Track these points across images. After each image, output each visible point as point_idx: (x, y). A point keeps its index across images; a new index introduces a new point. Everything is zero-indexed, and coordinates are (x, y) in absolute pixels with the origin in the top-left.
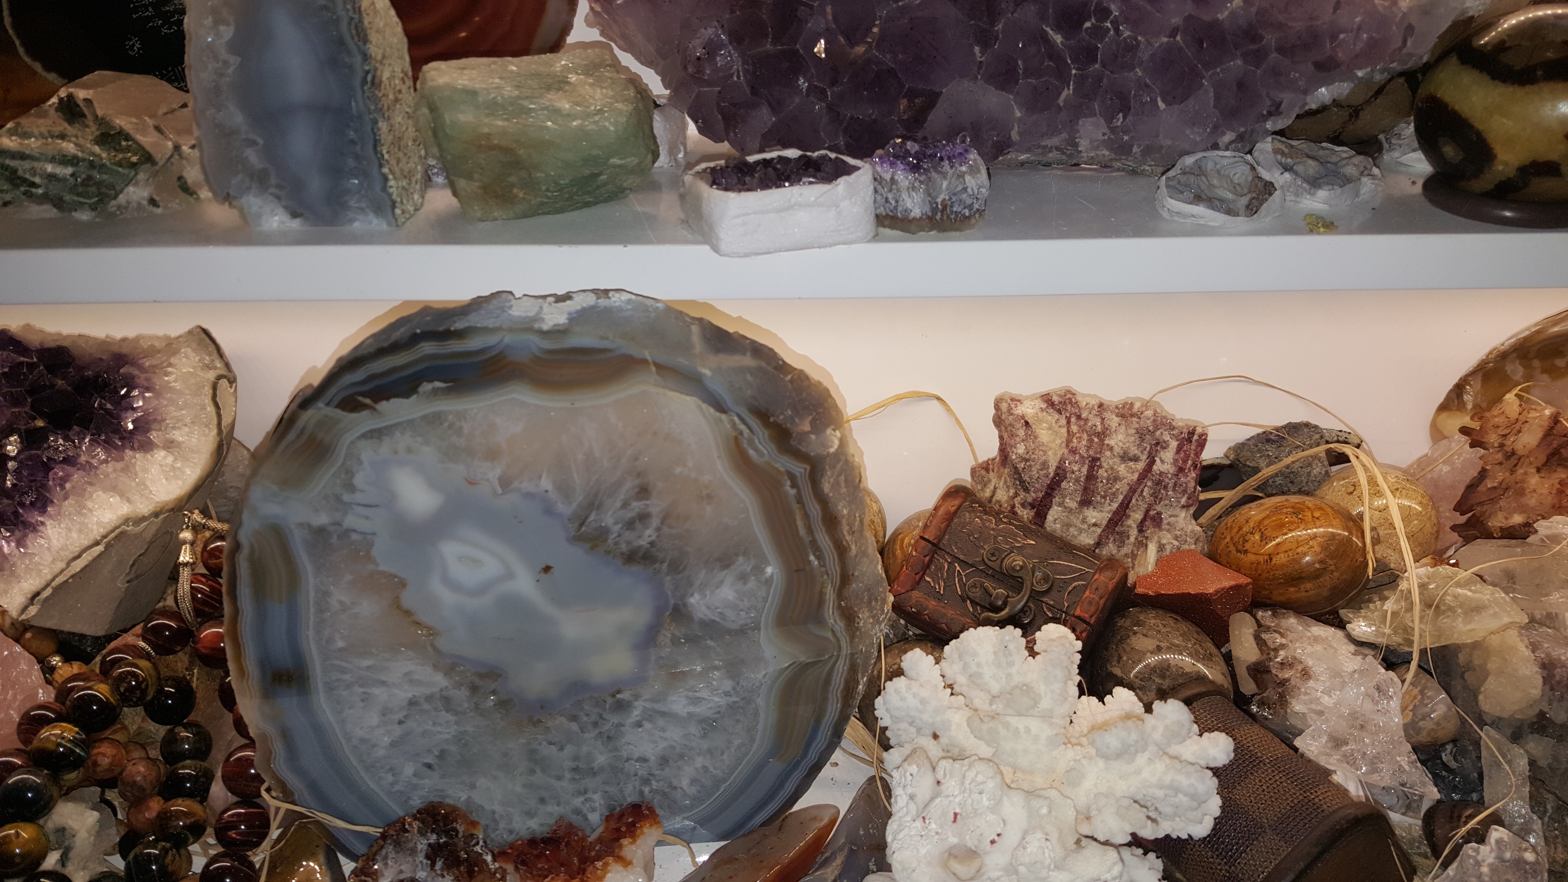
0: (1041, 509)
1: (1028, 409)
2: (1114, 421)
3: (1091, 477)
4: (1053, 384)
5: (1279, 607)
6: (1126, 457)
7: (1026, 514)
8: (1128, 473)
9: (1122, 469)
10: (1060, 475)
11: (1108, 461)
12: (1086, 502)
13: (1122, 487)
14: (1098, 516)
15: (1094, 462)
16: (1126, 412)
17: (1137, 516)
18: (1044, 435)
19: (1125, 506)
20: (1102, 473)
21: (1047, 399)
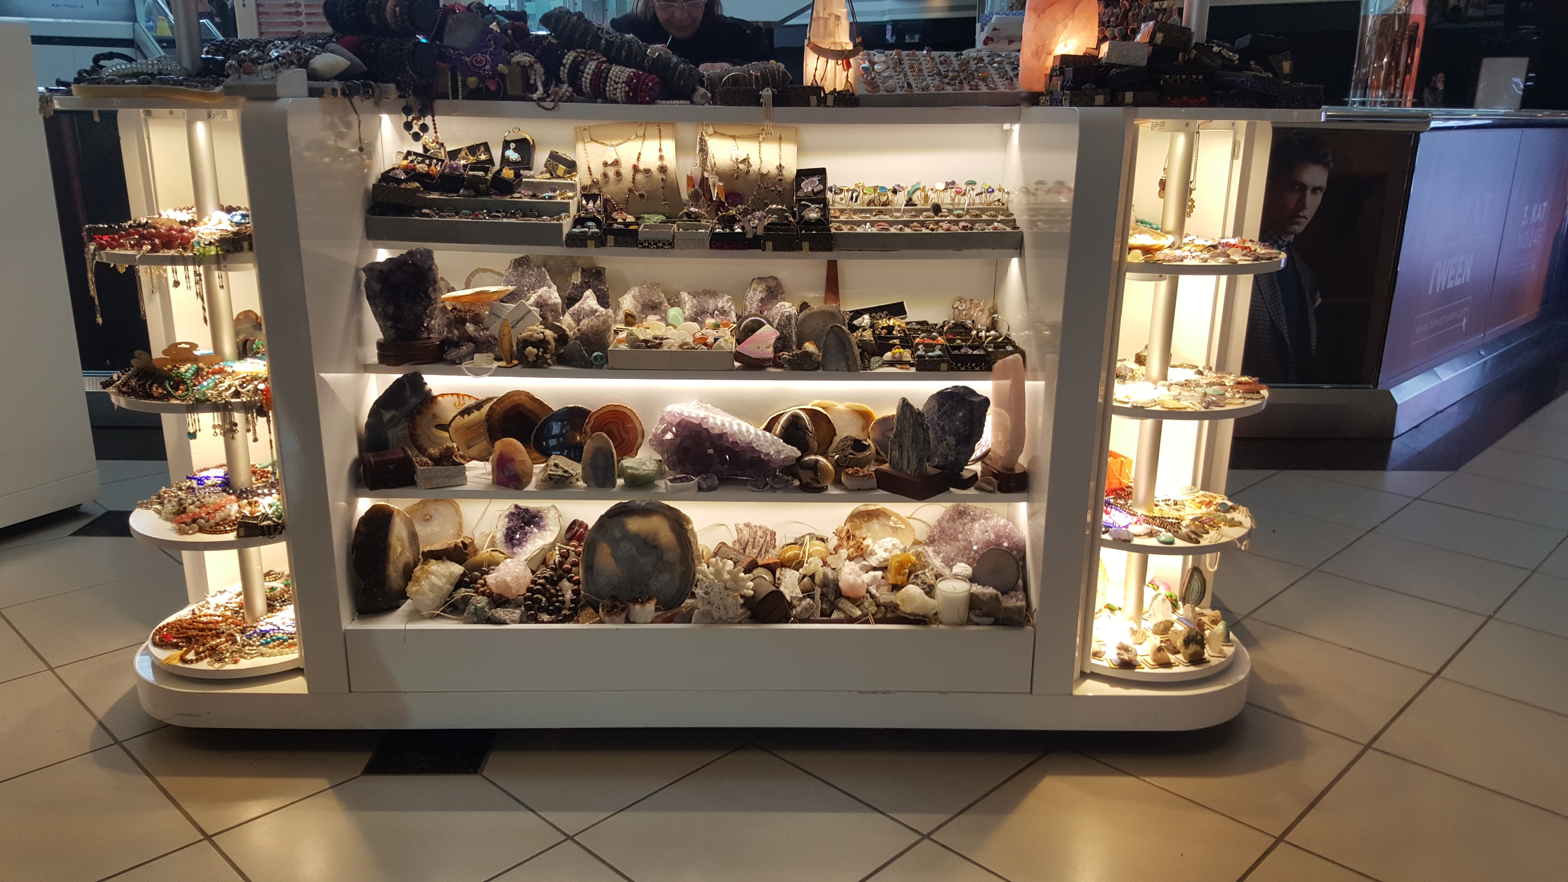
0: (744, 550)
1: (741, 526)
2: (758, 529)
3: (754, 542)
4: (746, 522)
5: (785, 567)
6: (761, 537)
7: (742, 551)
8: (762, 541)
9: (760, 540)
10: (748, 541)
11: (757, 538)
12: (753, 548)
13: (761, 544)
14: (756, 551)
15: (755, 538)
16: (760, 527)
17: (764, 551)
18: (745, 532)
19: (761, 548)
20: (756, 541)
21: (745, 525)
